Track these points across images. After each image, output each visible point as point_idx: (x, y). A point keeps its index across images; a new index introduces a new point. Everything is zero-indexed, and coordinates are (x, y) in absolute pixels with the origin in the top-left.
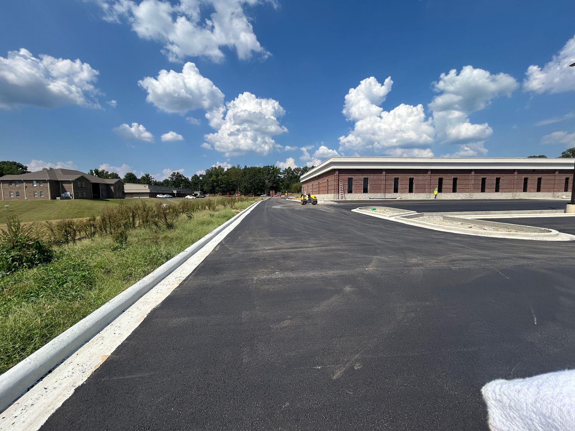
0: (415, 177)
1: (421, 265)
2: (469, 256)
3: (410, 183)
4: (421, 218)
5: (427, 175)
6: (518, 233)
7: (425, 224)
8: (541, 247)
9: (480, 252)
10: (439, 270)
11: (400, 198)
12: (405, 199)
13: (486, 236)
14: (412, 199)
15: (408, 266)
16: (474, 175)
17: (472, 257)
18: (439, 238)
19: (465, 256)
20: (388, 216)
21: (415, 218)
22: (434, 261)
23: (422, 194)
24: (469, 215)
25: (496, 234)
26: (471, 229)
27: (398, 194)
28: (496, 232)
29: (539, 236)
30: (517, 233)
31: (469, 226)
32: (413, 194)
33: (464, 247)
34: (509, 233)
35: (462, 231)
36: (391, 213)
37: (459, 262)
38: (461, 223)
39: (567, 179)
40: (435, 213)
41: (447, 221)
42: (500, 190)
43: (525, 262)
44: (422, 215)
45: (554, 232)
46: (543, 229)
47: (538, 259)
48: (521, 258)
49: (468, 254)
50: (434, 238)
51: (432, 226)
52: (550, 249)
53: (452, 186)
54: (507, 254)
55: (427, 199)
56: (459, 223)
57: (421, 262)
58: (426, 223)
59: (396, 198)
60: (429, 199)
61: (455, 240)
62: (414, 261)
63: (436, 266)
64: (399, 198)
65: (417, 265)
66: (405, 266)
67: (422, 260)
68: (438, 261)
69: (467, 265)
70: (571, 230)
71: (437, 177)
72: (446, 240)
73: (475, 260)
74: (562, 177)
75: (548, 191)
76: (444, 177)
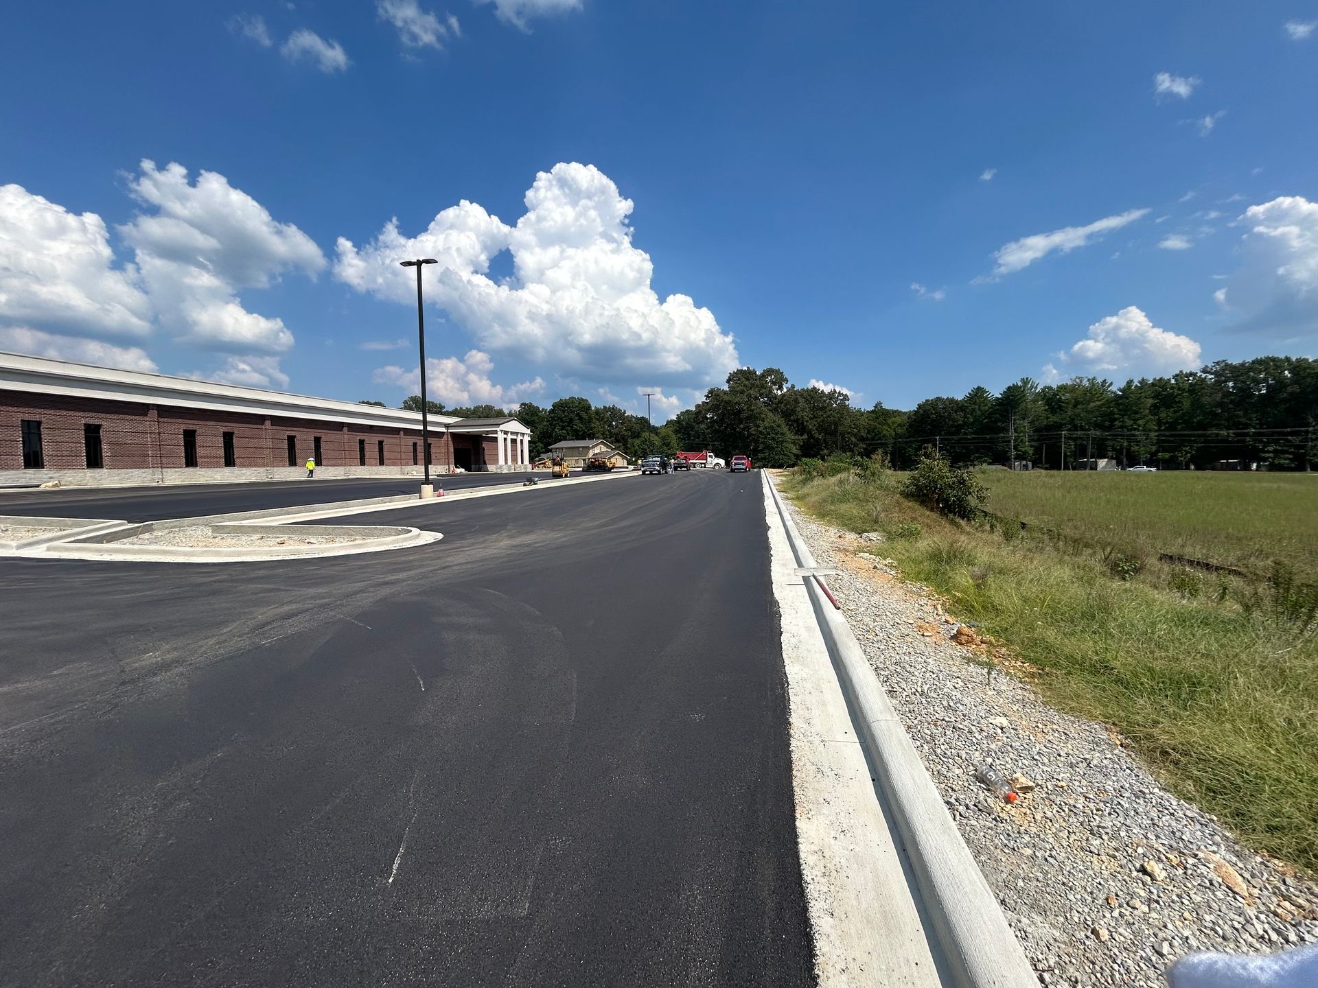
0: (104, 423)
1: (178, 662)
2: (294, 606)
3: (87, 438)
4: (146, 536)
5: (147, 418)
6: (369, 541)
7: (164, 552)
8: (403, 559)
9: (313, 591)
10: (231, 658)
11: (56, 485)
12: (76, 487)
14: (101, 487)
15: (132, 681)
16: (270, 427)
17: (299, 606)
18: (215, 582)
19: (286, 608)
20: (14, 544)
21: (125, 540)
22: (212, 641)
23: (136, 472)
24: (273, 516)
25: (334, 548)
26: (283, 548)
27: (44, 471)
28: (331, 545)
29: (396, 541)
30: (365, 541)
31: (278, 540)
32: (105, 470)
33: (278, 590)
34: (354, 543)
35: (267, 553)
36: (25, 535)
37: (275, 625)
38: (260, 536)
39: (415, 444)
40: (186, 521)
41: (224, 535)
42: (324, 462)
43: (386, 591)
44: (149, 529)
45: (415, 531)
46: (400, 528)
47: (404, 580)
48: (380, 585)
49: (290, 602)
50: (200, 585)
51: (185, 554)
52: (414, 560)
53: (222, 452)
54: (359, 584)
55: (155, 484)
56: (255, 537)
57: (174, 654)
58: (165, 548)
59: (38, 486)
60: (161, 484)
61: (254, 578)
62: (151, 658)
63: (222, 651)
64: (51, 484)
65: (165, 666)
66: (123, 683)
67: (175, 649)
68: (223, 638)
69: (293, 627)
70: (433, 525)
71: (180, 426)
72: (232, 581)
73: (307, 610)
74: (410, 441)
75: (394, 464)
76: (197, 428)
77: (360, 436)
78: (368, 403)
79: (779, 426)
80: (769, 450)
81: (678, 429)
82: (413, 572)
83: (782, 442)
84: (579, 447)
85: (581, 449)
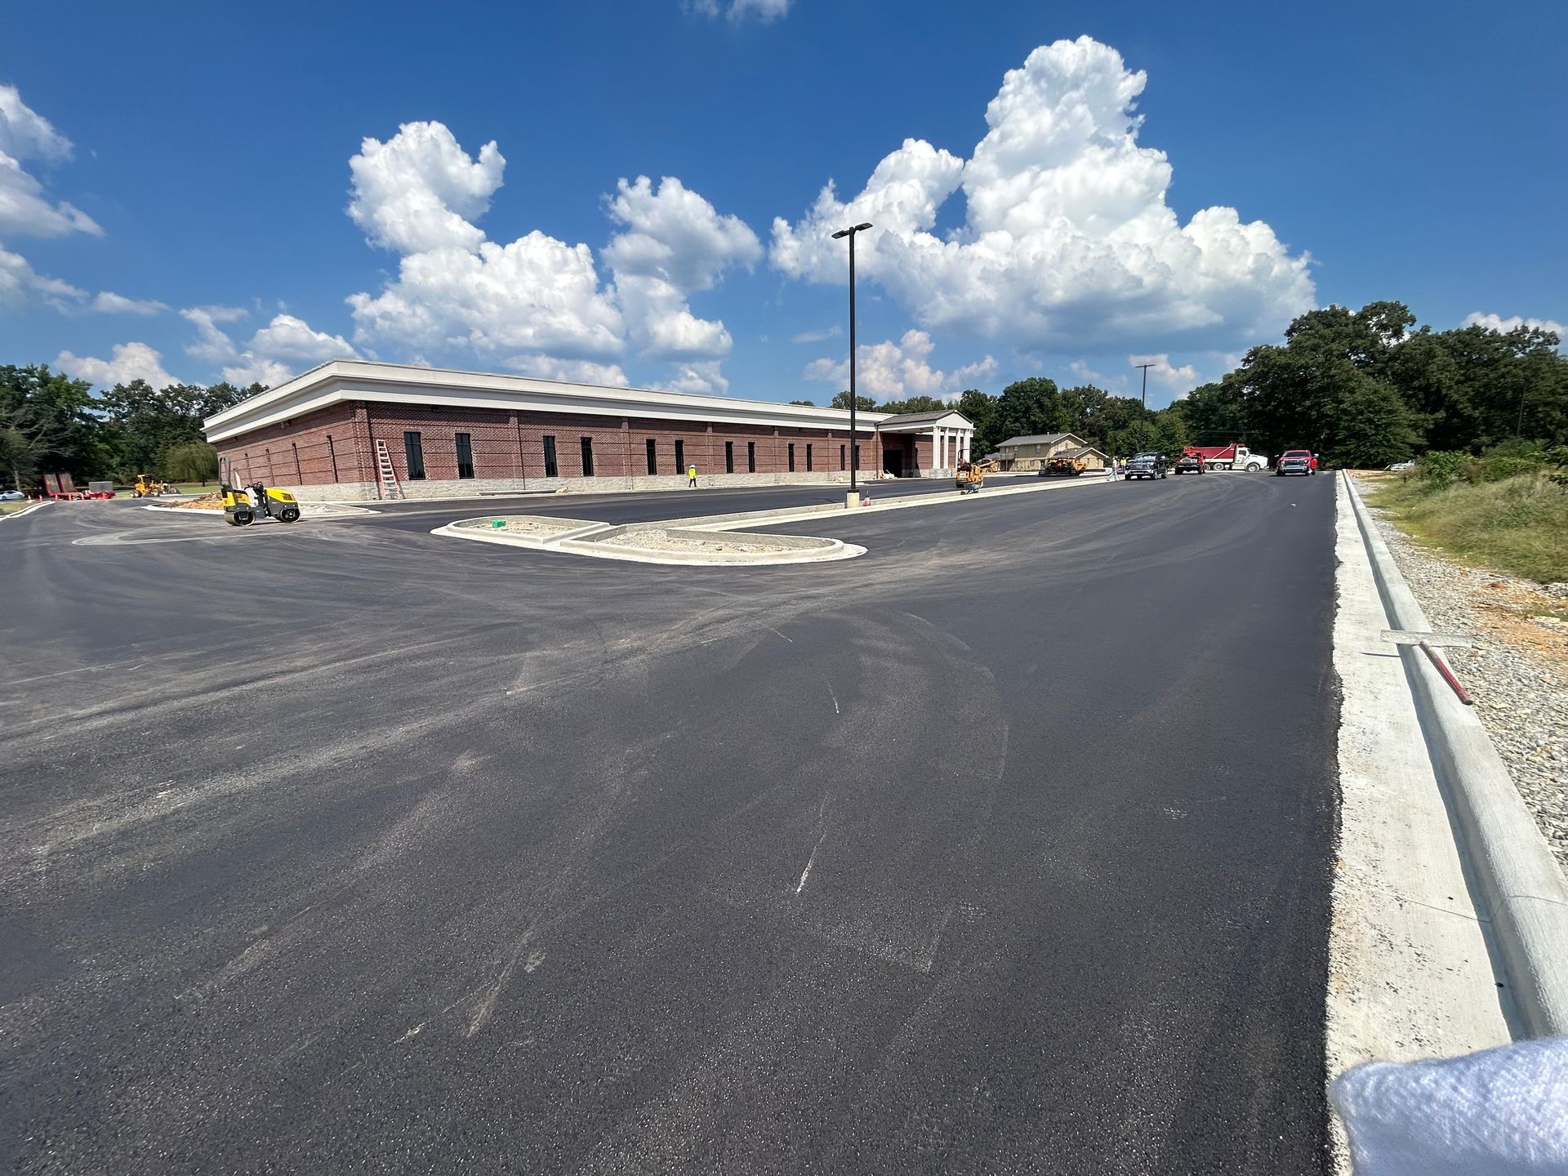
0: (593, 436)
1: (642, 650)
2: (727, 611)
3: (583, 449)
4: (621, 537)
5: (621, 430)
6: (794, 551)
7: (634, 552)
8: (825, 572)
9: (743, 598)
10: (678, 653)
11: (565, 491)
12: (577, 493)
13: (747, 564)
14: (593, 492)
15: (612, 661)
16: (711, 434)
17: (731, 611)
18: (668, 582)
19: (721, 613)
20: (542, 539)
21: (609, 540)
22: (665, 636)
23: (615, 479)
24: (713, 522)
25: (762, 557)
26: (720, 554)
27: (558, 479)
28: (760, 554)
29: (820, 553)
30: (790, 552)
31: (717, 546)
32: (595, 478)
33: (715, 594)
34: (779, 553)
35: (708, 558)
36: (547, 532)
37: (711, 627)
38: (702, 541)
39: (843, 447)
40: (648, 525)
41: (676, 539)
42: (757, 468)
43: (809, 605)
44: (623, 531)
45: (839, 543)
46: (824, 539)
47: (825, 596)
48: (802, 598)
49: (724, 607)
50: (658, 583)
51: (648, 555)
52: (837, 575)
53: (674, 460)
54: (783, 596)
55: (627, 491)
56: (699, 542)
57: (638, 644)
58: (634, 549)
59: (554, 492)
60: (632, 491)
61: (697, 581)
62: (624, 644)
63: (672, 646)
64: (562, 490)
65: (632, 652)
66: (606, 662)
67: (640, 639)
68: (673, 634)
69: (727, 631)
70: (857, 538)
71: (642, 437)
72: (681, 582)
73: (738, 617)
74: (837, 443)
75: (822, 470)
76: (656, 438)
77: (790, 440)
78: (798, 403)
79: (1384, 399)
80: (1358, 439)
81: (1189, 413)
82: (831, 588)
83: (1388, 425)
84: (1036, 445)
85: (1039, 447)
